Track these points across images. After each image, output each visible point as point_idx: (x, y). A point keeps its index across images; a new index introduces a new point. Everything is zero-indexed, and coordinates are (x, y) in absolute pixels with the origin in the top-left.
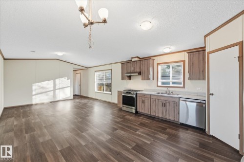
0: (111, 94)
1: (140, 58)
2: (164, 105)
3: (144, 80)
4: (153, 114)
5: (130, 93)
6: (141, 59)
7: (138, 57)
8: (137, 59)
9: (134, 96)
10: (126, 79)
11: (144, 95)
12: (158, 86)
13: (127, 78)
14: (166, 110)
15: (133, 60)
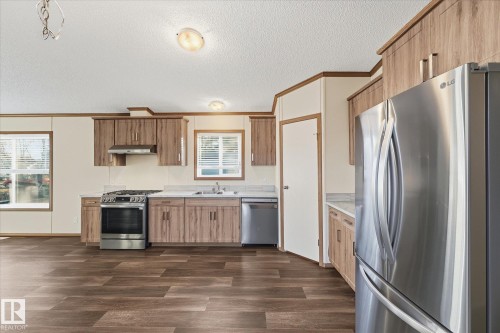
0: (51, 209)
1: (153, 114)
2: (214, 216)
3: (167, 164)
4: (189, 240)
5: (127, 200)
6: (158, 117)
7: (148, 110)
8: (145, 114)
9: (142, 206)
10: (110, 164)
11: (167, 201)
12: (196, 179)
13: (114, 160)
14: (218, 226)
15: (134, 114)
